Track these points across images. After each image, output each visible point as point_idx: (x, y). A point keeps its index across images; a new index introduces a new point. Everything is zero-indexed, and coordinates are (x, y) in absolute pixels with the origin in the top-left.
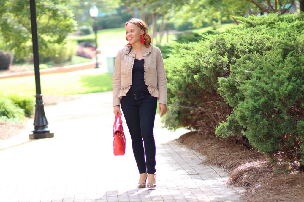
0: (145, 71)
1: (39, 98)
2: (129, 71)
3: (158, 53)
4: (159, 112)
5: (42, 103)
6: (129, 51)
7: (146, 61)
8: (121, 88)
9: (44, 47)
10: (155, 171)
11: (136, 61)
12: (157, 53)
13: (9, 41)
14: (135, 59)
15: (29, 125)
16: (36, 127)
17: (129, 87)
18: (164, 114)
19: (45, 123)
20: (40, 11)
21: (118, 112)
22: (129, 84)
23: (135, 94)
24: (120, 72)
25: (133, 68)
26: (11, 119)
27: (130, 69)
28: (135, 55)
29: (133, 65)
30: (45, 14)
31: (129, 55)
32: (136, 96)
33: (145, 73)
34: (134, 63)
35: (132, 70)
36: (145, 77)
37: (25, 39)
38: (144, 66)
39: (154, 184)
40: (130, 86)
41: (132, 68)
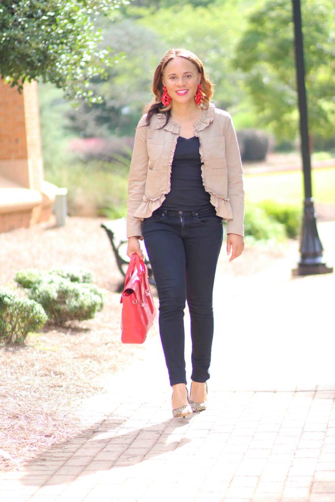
0: (203, 164)
1: (309, 206)
2: (166, 164)
3: (227, 125)
4: (228, 250)
5: (313, 213)
6: (165, 121)
7: (202, 141)
8: (144, 198)
9: (322, 121)
10: (207, 377)
11: (181, 140)
12: (226, 123)
13: (262, 109)
14: (178, 137)
15: (292, 252)
16: (304, 256)
17: (163, 199)
18: (238, 256)
19: (318, 249)
20: (315, 58)
21: (136, 253)
22: (162, 191)
23: (180, 213)
24: (146, 164)
25: (174, 158)
26: (262, 241)
27: (169, 160)
28: (178, 129)
29: (174, 151)
30: (325, 63)
31: (165, 128)
32: (182, 217)
33: (202, 168)
34: (177, 146)
35: (171, 161)
36: (202, 176)
37: (289, 108)
38: (200, 153)
39: (202, 405)
40: (166, 195)
41: (172, 157)
